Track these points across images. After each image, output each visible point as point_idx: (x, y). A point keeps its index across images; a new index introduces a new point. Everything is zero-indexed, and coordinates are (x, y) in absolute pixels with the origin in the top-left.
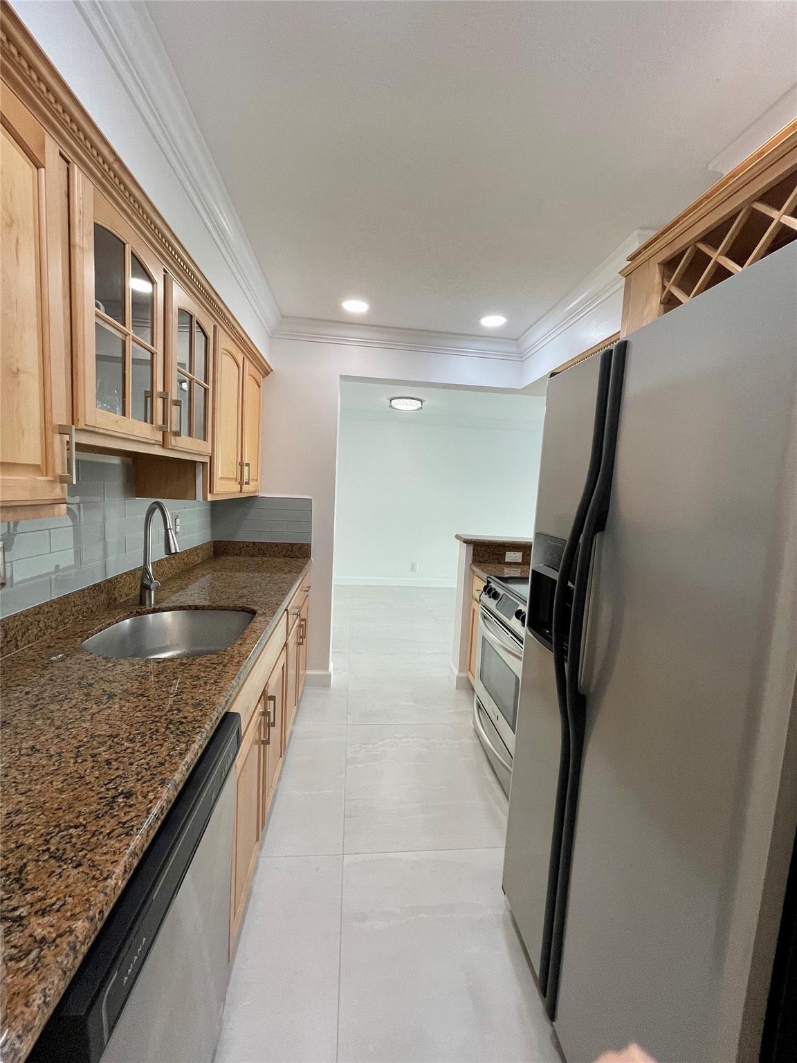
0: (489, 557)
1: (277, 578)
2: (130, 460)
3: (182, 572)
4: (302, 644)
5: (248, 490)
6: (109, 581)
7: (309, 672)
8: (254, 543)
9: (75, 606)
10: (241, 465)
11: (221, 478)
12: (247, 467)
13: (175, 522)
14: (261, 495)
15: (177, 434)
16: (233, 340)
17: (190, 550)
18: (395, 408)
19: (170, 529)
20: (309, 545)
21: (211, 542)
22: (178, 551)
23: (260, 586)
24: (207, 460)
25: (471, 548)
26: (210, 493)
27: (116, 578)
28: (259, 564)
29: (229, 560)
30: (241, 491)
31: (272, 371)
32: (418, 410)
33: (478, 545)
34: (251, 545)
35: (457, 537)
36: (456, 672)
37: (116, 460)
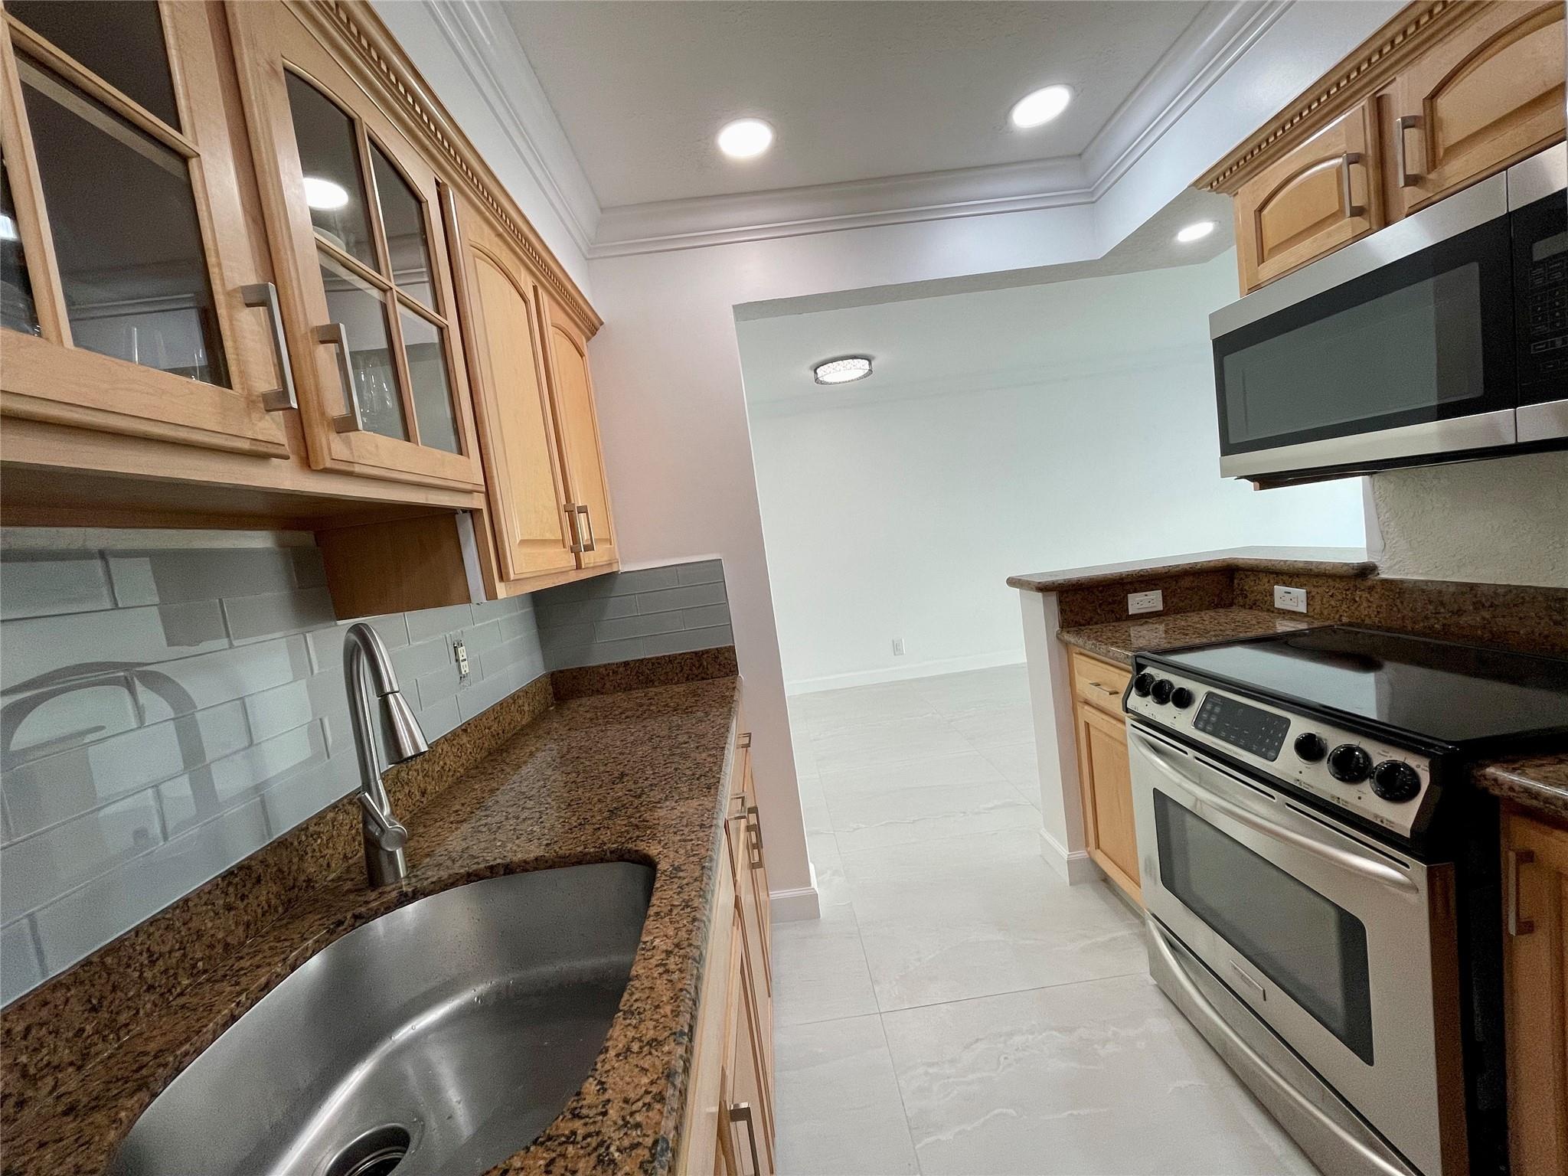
0: (1095, 610)
1: (685, 738)
2: (306, 538)
3: (490, 754)
4: (760, 864)
5: (595, 562)
6: (282, 843)
7: (775, 895)
8: (626, 664)
9: (153, 963)
10: (569, 511)
11: (523, 542)
12: (583, 516)
13: (456, 653)
14: (623, 568)
15: (346, 425)
16: (500, 235)
17: (501, 704)
18: (827, 383)
19: (393, 692)
20: (732, 649)
21: (544, 676)
22: (424, 748)
23: (652, 765)
24: (478, 502)
25: (1053, 598)
26: (501, 578)
27: (303, 828)
28: (641, 705)
29: (583, 706)
30: (579, 567)
31: (602, 323)
32: (865, 376)
33: (1067, 591)
34: (621, 669)
35: (1013, 582)
36: (1064, 852)
37: (259, 541)
